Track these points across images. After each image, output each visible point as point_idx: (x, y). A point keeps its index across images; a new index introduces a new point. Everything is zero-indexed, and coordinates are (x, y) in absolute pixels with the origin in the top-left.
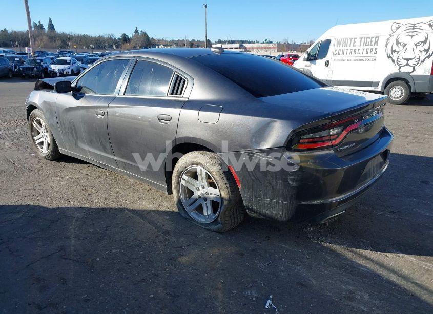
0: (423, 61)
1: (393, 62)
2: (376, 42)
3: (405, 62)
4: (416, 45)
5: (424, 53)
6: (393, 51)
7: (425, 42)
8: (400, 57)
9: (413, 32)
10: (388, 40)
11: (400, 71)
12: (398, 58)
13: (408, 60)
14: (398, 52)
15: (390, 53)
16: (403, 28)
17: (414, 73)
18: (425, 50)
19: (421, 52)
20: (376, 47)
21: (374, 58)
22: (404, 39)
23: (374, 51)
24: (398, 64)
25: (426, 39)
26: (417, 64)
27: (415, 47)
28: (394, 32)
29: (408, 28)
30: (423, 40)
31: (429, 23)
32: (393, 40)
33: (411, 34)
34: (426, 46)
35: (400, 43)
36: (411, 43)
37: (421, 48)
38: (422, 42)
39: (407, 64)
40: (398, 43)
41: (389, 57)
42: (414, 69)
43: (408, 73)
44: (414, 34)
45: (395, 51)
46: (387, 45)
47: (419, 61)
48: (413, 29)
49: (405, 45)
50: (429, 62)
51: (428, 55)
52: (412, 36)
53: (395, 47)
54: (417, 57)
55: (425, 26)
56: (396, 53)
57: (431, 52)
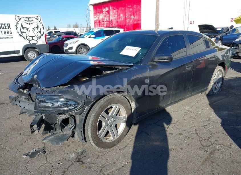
0: (40, 37)
1: (24, 38)
2: (9, 27)
3: (31, 38)
4: (33, 29)
5: (39, 33)
6: (22, 33)
7: (38, 27)
9: (29, 22)
10: (16, 26)
11: (30, 43)
12: (26, 36)
13: (32, 37)
14: (25, 33)
15: (20, 33)
18: (39, 32)
19: (37, 32)
21: (12, 36)
23: (10, 33)
24: (27, 39)
26: (38, 39)
27: (33, 30)
28: (18, 22)
29: (26, 20)
30: (37, 26)
31: (36, 18)
32: (19, 26)
34: (39, 30)
35: (25, 28)
37: (36, 30)
38: (36, 27)
39: (33, 39)
40: (23, 28)
41: (21, 36)
42: (37, 42)
45: (23, 32)
46: (17, 29)
47: (38, 37)
48: (29, 20)
49: (28, 29)
50: (43, 37)
51: (41, 34)
52: (30, 24)
53: (22, 30)
54: (37, 35)
55: (34, 19)
56: (24, 33)
57: (42, 32)
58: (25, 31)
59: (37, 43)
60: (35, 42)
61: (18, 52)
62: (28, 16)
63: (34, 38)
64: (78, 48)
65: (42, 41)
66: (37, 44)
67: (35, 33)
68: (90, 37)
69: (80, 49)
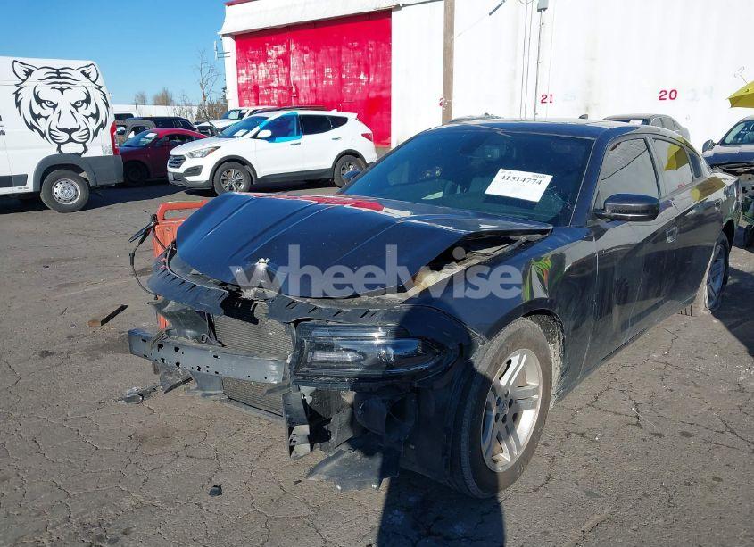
0: (96, 134)
1: (43, 135)
3: (65, 137)
4: (74, 105)
5: (92, 120)
6: (36, 117)
7: (88, 100)
8: (53, 127)
9: (60, 83)
10: (17, 94)
11: (60, 152)
12: (50, 130)
13: (70, 132)
14: (46, 118)
15: (30, 119)
16: (38, 75)
18: (92, 115)
19: (87, 117)
24: (53, 140)
25: (88, 96)
26: (88, 138)
27: (74, 110)
28: (24, 81)
29: (49, 75)
30: (84, 98)
31: (83, 69)
33: (58, 86)
34: (92, 109)
35: (44, 101)
37: (83, 111)
38: (83, 101)
39: (71, 140)
40: (39, 101)
41: (32, 127)
42: (86, 148)
44: (64, 86)
45: (40, 116)
46: (18, 104)
47: (89, 133)
48: (59, 77)
49: (55, 106)
50: (105, 135)
51: (100, 122)
52: (62, 90)
53: (37, 109)
54: (84, 127)
55: (77, 75)
56: (43, 119)
57: (102, 117)
58: (47, 111)
59: (84, 152)
60: (78, 148)
61: (22, 180)
62: (57, 63)
63: (75, 136)
64: (219, 171)
65: (100, 147)
66: (83, 156)
67: (80, 120)
68: (255, 137)
69: (225, 173)
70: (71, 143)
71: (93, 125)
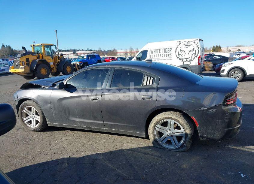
0: (194, 59)
1: (180, 60)
2: (170, 51)
3: (186, 60)
4: (190, 52)
5: (194, 55)
6: (179, 55)
7: (193, 50)
8: (183, 58)
10: (176, 49)
11: (184, 64)
12: (182, 58)
13: (187, 59)
14: (182, 55)
15: (178, 56)
16: (182, 44)
17: (191, 65)
18: (194, 54)
19: (192, 54)
20: (171, 53)
21: (171, 58)
22: (183, 49)
23: (170, 55)
24: (182, 61)
25: (194, 49)
26: (191, 60)
27: (189, 52)
28: (178, 46)
29: (185, 44)
30: (192, 49)
31: (194, 41)
32: (178, 50)
33: (186, 46)
34: (194, 52)
36: (187, 51)
37: (192, 53)
39: (187, 61)
40: (181, 51)
41: (178, 58)
42: (190, 63)
43: (188, 65)
44: (188, 46)
45: (180, 55)
46: (176, 52)
47: (192, 59)
48: (187, 44)
49: (184, 52)
50: (197, 59)
51: (195, 56)
52: (187, 47)
53: (180, 53)
54: (191, 57)
55: (192, 43)
56: (181, 55)
57: (196, 55)
58: (182, 53)
59: (190, 64)
62: (187, 40)
63: (188, 60)
65: (195, 63)
66: (189, 65)
67: (191, 55)
68: (249, 59)
69: (233, 72)
70: (187, 62)
71: (193, 56)
